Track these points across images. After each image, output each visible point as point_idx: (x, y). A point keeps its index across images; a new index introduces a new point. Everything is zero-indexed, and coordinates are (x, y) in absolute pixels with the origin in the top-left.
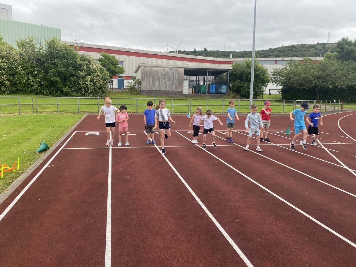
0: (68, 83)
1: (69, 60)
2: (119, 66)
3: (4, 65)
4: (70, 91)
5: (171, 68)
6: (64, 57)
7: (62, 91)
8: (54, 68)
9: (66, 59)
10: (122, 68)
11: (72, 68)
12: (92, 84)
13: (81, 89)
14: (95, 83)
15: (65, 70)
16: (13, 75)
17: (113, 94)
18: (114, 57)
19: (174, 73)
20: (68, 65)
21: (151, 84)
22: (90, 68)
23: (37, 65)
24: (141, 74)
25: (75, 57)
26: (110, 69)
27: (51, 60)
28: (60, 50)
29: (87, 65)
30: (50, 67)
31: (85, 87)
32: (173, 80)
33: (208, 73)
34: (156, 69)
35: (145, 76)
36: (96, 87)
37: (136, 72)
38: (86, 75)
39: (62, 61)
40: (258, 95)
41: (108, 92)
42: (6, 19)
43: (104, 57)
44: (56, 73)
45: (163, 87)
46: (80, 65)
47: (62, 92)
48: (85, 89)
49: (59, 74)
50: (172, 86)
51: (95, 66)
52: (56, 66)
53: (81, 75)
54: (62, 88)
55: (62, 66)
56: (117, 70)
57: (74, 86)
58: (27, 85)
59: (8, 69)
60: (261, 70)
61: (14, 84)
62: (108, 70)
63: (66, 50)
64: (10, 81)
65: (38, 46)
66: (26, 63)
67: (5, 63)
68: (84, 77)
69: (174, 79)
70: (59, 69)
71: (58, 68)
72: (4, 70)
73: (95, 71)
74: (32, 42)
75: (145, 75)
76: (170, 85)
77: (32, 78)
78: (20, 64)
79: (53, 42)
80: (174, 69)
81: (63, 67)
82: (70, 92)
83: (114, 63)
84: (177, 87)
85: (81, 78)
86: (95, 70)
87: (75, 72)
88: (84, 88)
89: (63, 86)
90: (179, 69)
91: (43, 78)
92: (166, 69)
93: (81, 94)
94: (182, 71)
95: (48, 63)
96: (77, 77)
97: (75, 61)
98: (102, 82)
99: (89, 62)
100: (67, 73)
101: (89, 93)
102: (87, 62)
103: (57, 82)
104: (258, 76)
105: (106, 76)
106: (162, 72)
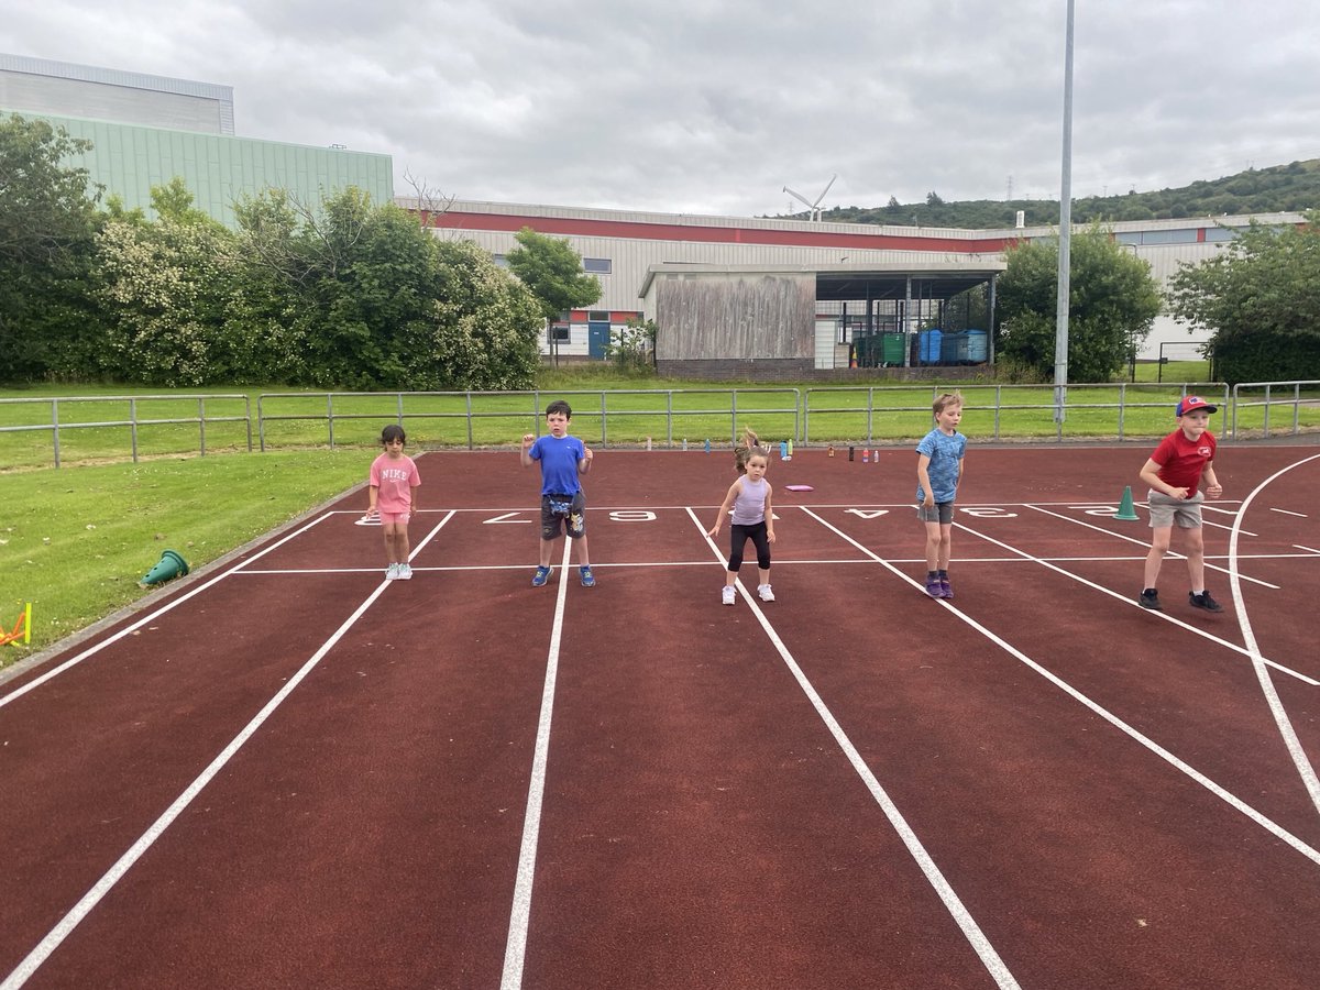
0: (396, 342)
1: (401, 264)
2: (579, 276)
3: (188, 290)
4: (404, 370)
5: (768, 276)
6: (382, 254)
7: (378, 371)
8: (348, 293)
9: (389, 257)
10: (592, 285)
11: (410, 288)
12: (481, 345)
13: (441, 363)
14: (491, 341)
15: (387, 296)
16: (219, 322)
17: (557, 379)
18: (563, 245)
19: (778, 292)
20: (398, 279)
21: (694, 336)
22: (472, 287)
23: (295, 283)
24: (658, 301)
25: (420, 251)
26: (550, 287)
27: (340, 266)
28: (370, 230)
29: (463, 276)
30: (336, 289)
31: (456, 355)
32: (777, 318)
33: (909, 289)
34: (713, 281)
35: (670, 311)
36: (494, 356)
37: (643, 295)
38: (459, 314)
39: (377, 267)
40: (1112, 366)
41: (540, 370)
42: (215, 135)
43: (529, 247)
44: (357, 311)
45: (738, 346)
46: (440, 279)
47: (375, 373)
48: (457, 364)
49: (367, 312)
50: (770, 341)
51: (489, 280)
52: (356, 284)
53: (441, 314)
54: (377, 361)
55: (376, 283)
56: (571, 292)
57: (419, 353)
58: (263, 353)
59: (202, 303)
60: (1122, 268)
61: (218, 352)
62: (539, 293)
63: (389, 227)
64: (208, 342)
65: (301, 220)
66: (260, 279)
67: (191, 284)
68: (450, 321)
69: (777, 315)
70: (365, 296)
71: (363, 290)
72: (187, 305)
73: (491, 298)
74: (285, 207)
75: (673, 304)
76: (764, 340)
77: (276, 329)
78: (241, 284)
79: (346, 201)
80: (777, 277)
81: (380, 287)
82: (405, 373)
83: (564, 268)
84: (789, 345)
85: (442, 323)
86: (491, 295)
87: (422, 302)
88: (453, 358)
89: (382, 354)
90: (799, 279)
91: (313, 329)
92: (752, 281)
93: (443, 379)
94: (810, 284)
95: (331, 276)
96: (428, 320)
97: (420, 265)
98: (513, 334)
99: (471, 268)
100: (393, 308)
101: (471, 378)
102: (463, 267)
103: (359, 341)
104: (1109, 292)
105: (528, 314)
106: (735, 290)
